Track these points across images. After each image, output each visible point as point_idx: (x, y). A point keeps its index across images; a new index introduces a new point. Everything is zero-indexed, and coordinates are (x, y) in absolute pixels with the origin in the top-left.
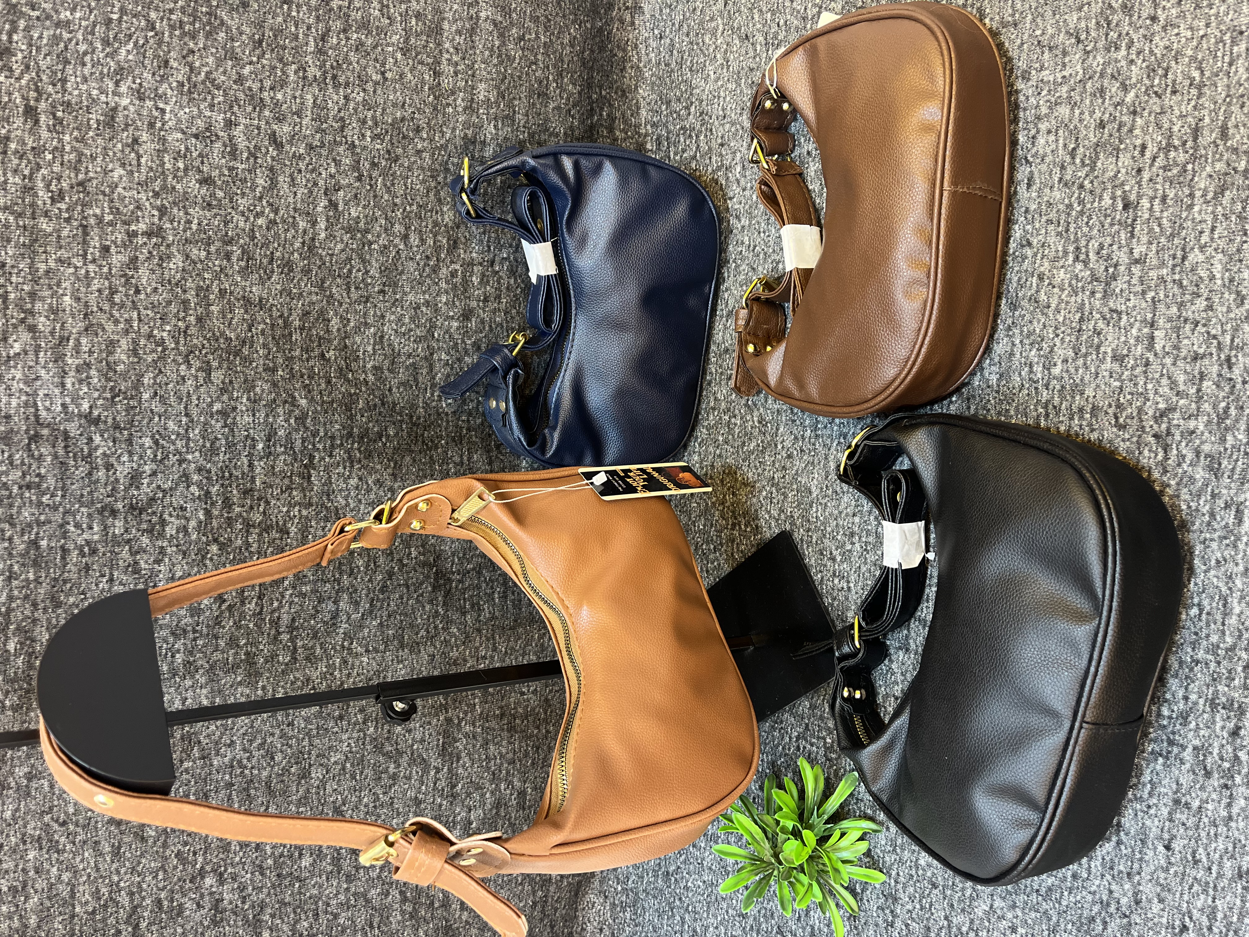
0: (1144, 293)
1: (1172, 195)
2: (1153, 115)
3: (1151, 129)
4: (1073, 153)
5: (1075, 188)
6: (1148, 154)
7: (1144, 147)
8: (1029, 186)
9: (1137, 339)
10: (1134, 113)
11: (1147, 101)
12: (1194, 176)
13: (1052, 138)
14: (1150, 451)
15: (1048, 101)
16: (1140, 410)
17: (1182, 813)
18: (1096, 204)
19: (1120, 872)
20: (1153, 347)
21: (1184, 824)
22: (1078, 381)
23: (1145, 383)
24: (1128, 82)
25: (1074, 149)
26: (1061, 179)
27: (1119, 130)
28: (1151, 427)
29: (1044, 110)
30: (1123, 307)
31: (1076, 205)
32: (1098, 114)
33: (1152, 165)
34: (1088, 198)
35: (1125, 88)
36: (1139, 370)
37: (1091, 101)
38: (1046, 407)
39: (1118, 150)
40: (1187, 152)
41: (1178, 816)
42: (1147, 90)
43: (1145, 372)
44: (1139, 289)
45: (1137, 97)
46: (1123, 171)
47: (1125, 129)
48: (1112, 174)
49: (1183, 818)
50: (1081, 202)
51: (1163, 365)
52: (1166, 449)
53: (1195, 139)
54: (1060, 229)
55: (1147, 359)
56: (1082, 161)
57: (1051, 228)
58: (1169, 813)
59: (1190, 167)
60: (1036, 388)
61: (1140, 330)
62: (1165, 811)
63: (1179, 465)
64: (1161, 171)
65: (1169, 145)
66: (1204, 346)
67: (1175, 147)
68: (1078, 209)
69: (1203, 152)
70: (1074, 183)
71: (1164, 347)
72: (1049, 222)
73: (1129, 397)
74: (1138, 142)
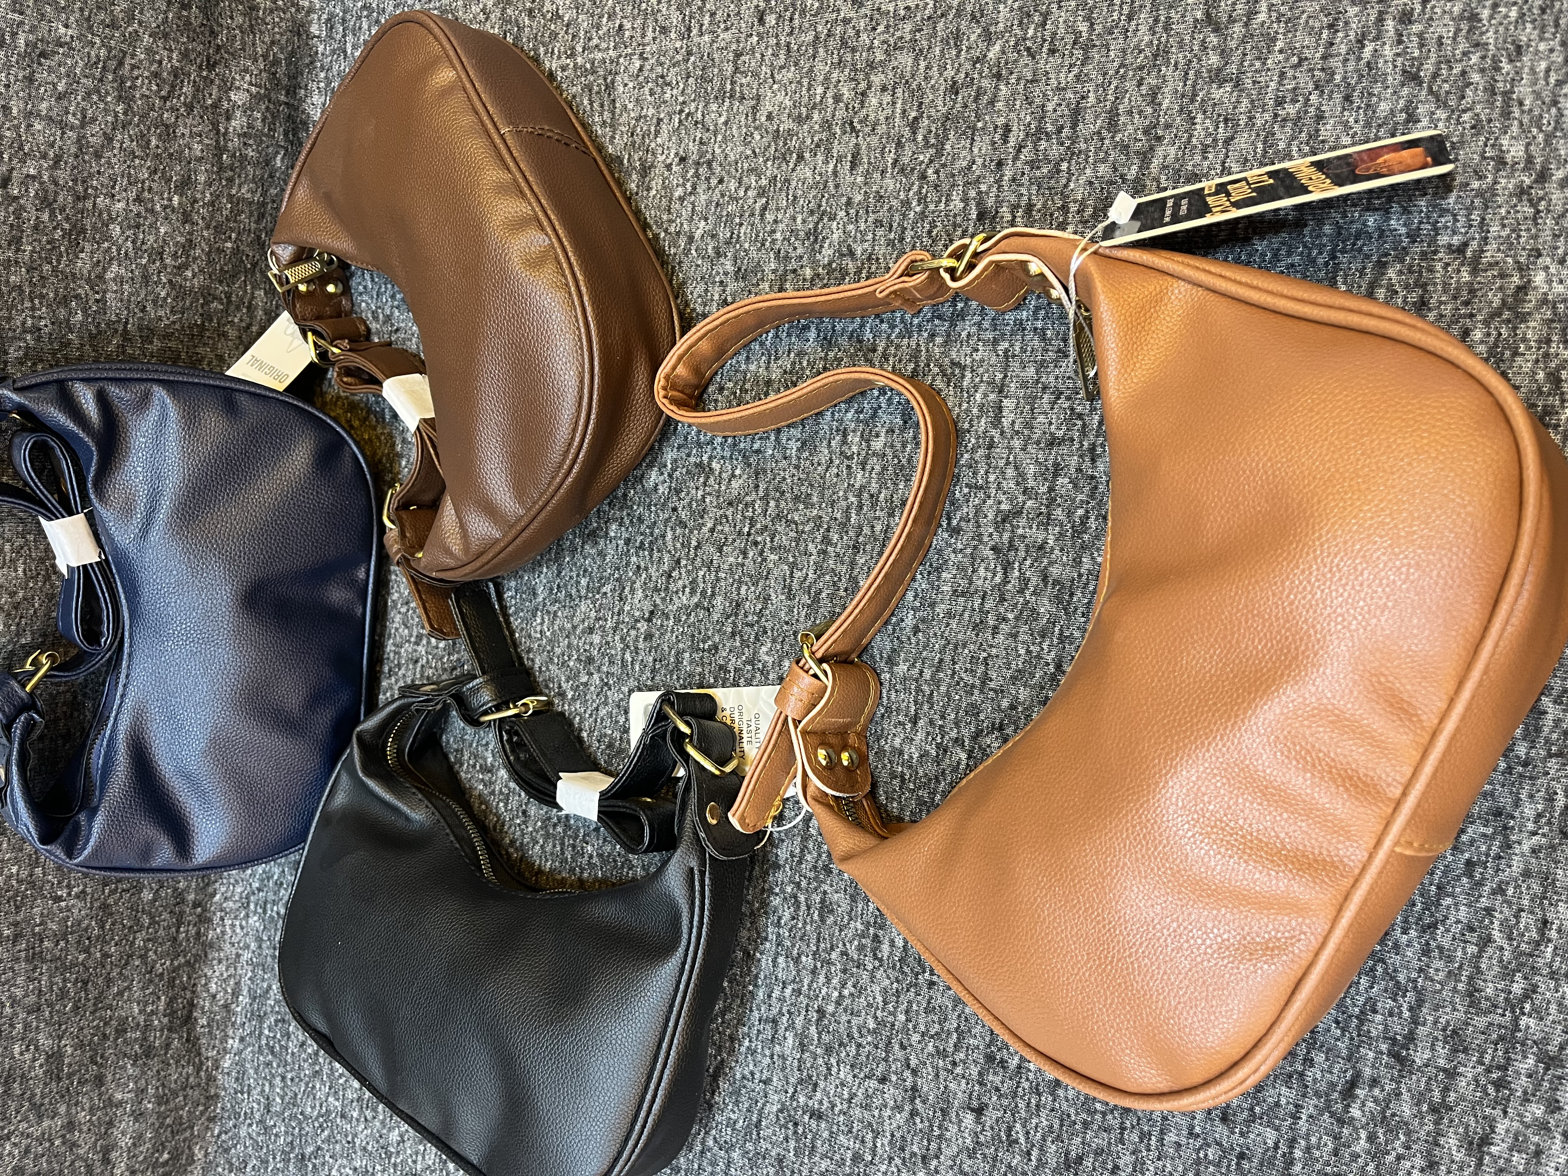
0: (995, 342)
1: (1039, 206)
2: (1023, 82)
3: (1018, 103)
4: (914, 125)
5: (915, 177)
6: (1012, 141)
7: (1007, 129)
8: (854, 165)
9: (981, 407)
10: (998, 76)
11: (1016, 61)
12: (1069, 180)
13: (887, 98)
14: (986, 569)
15: (884, 42)
16: (978, 510)
17: (995, 1073)
18: (942, 205)
19: (913, 1154)
20: (1000, 422)
21: (997, 1089)
22: (904, 461)
23: (987, 472)
24: (992, 29)
25: (916, 119)
26: (896, 161)
27: (976, 99)
28: (991, 535)
29: (880, 56)
30: (969, 360)
31: (914, 203)
32: (950, 73)
33: (1016, 158)
34: (932, 196)
35: (988, 37)
36: (981, 452)
37: (942, 51)
38: (859, 496)
39: (974, 129)
40: (1062, 144)
41: (990, 1078)
42: (1017, 44)
43: (988, 457)
44: (990, 335)
45: (1004, 53)
46: (979, 161)
47: (985, 99)
48: (965, 164)
49: (997, 1080)
50: (923, 199)
51: (1010, 449)
52: (1007, 567)
53: (1074, 126)
54: (892, 236)
55: (992, 438)
56: (925, 138)
57: (880, 232)
58: (980, 1074)
59: (1064, 166)
60: (849, 467)
61: (985, 395)
62: (974, 1071)
63: (1021, 591)
64: (1027, 169)
65: (1039, 129)
66: (1064, 427)
67: (1047, 134)
68: (918, 209)
69: (1083, 146)
70: (913, 169)
71: (1013, 422)
72: (878, 223)
73: (966, 490)
74: (1001, 121)
